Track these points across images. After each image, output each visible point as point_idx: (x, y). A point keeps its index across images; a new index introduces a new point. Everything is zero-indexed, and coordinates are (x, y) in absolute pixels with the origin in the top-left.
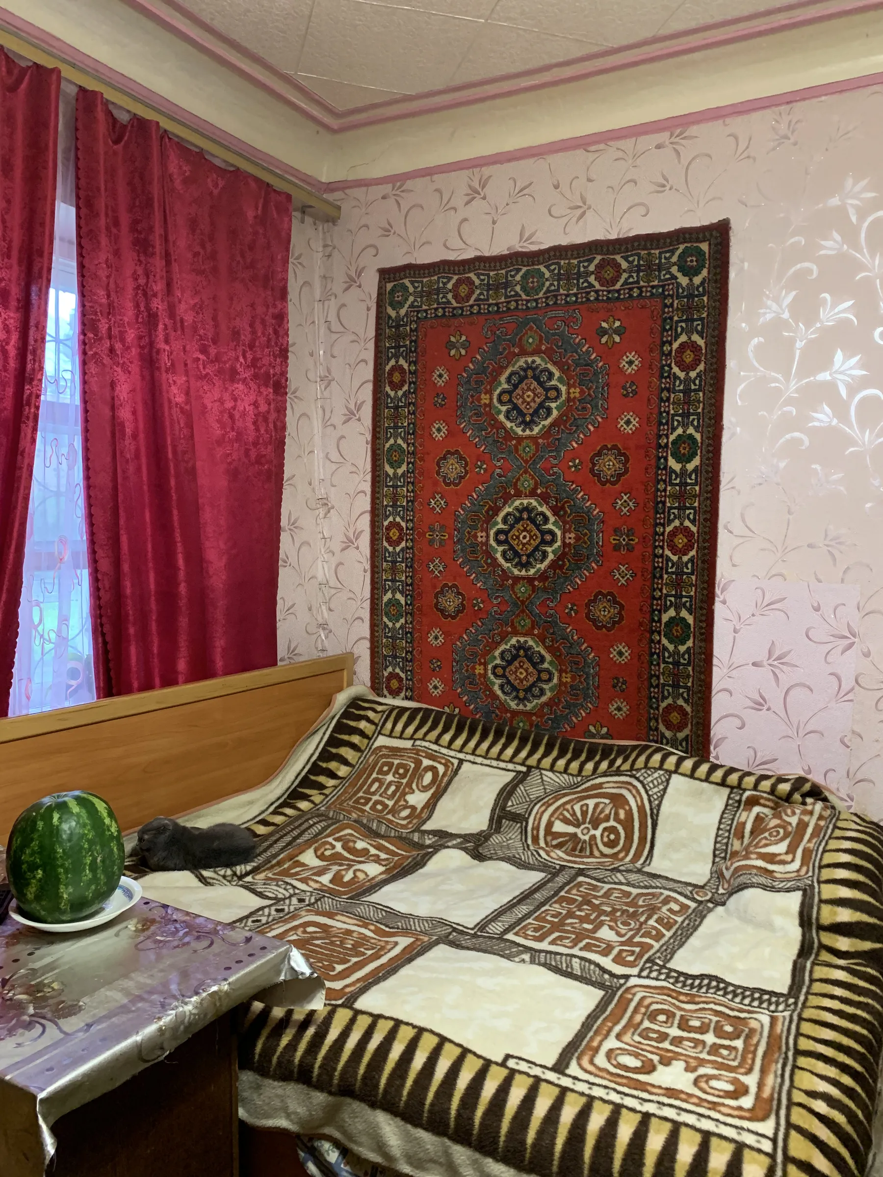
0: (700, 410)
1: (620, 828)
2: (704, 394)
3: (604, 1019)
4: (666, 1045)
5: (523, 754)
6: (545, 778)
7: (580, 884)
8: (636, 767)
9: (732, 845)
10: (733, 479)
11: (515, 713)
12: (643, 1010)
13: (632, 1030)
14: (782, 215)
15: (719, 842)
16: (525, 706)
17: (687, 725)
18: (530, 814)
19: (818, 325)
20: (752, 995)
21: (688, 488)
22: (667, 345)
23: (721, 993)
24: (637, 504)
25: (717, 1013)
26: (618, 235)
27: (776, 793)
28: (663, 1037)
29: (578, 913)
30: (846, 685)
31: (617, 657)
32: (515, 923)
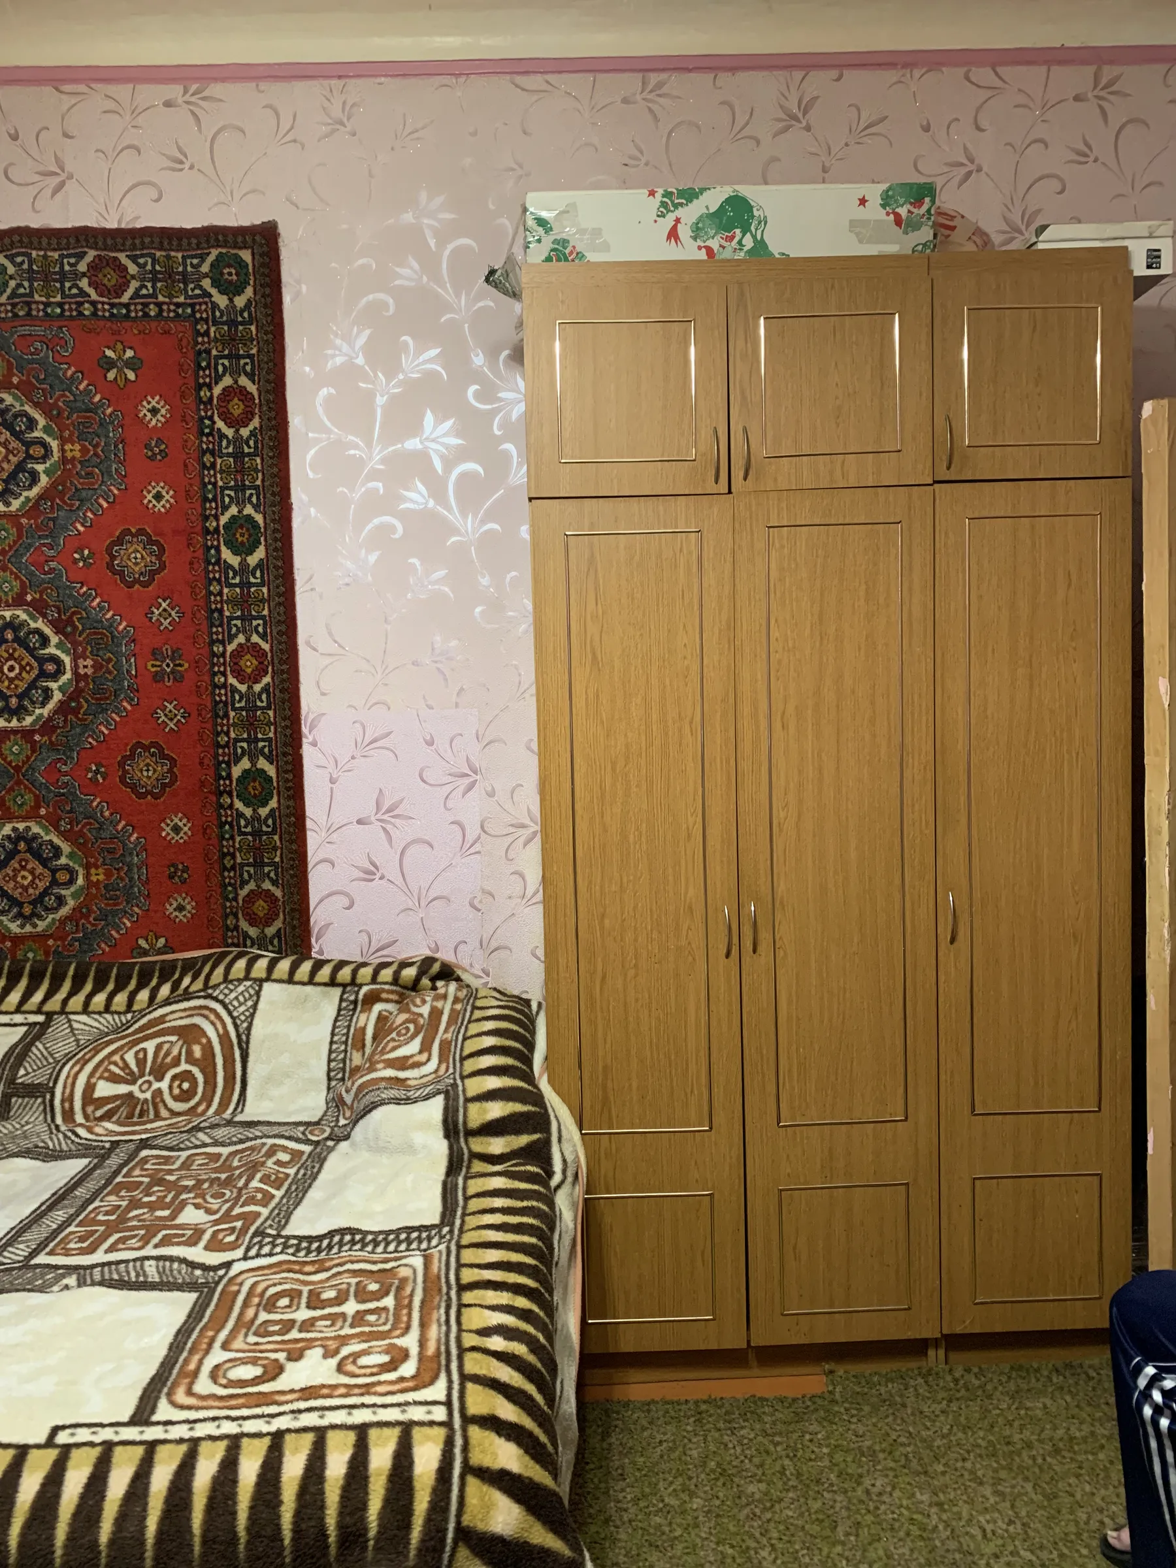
0: (258, 482)
1: (196, 1071)
2: (262, 460)
3: (201, 1330)
4: (294, 1334)
5: (38, 997)
6: (75, 1025)
7: (145, 1160)
8: (211, 983)
9: (351, 1060)
10: (311, 578)
11: (17, 940)
12: (256, 1300)
13: (243, 1331)
14: (344, 226)
15: (334, 1060)
16: (35, 926)
17: (277, 915)
18: (55, 1082)
19: (401, 377)
20: (397, 1237)
21: (252, 590)
22: (205, 389)
23: (358, 1247)
24: (182, 614)
25: (355, 1273)
26: (119, 222)
27: (400, 982)
28: (289, 1325)
29: (146, 1199)
30: (473, 832)
31: (173, 835)
32: (47, 1238)
